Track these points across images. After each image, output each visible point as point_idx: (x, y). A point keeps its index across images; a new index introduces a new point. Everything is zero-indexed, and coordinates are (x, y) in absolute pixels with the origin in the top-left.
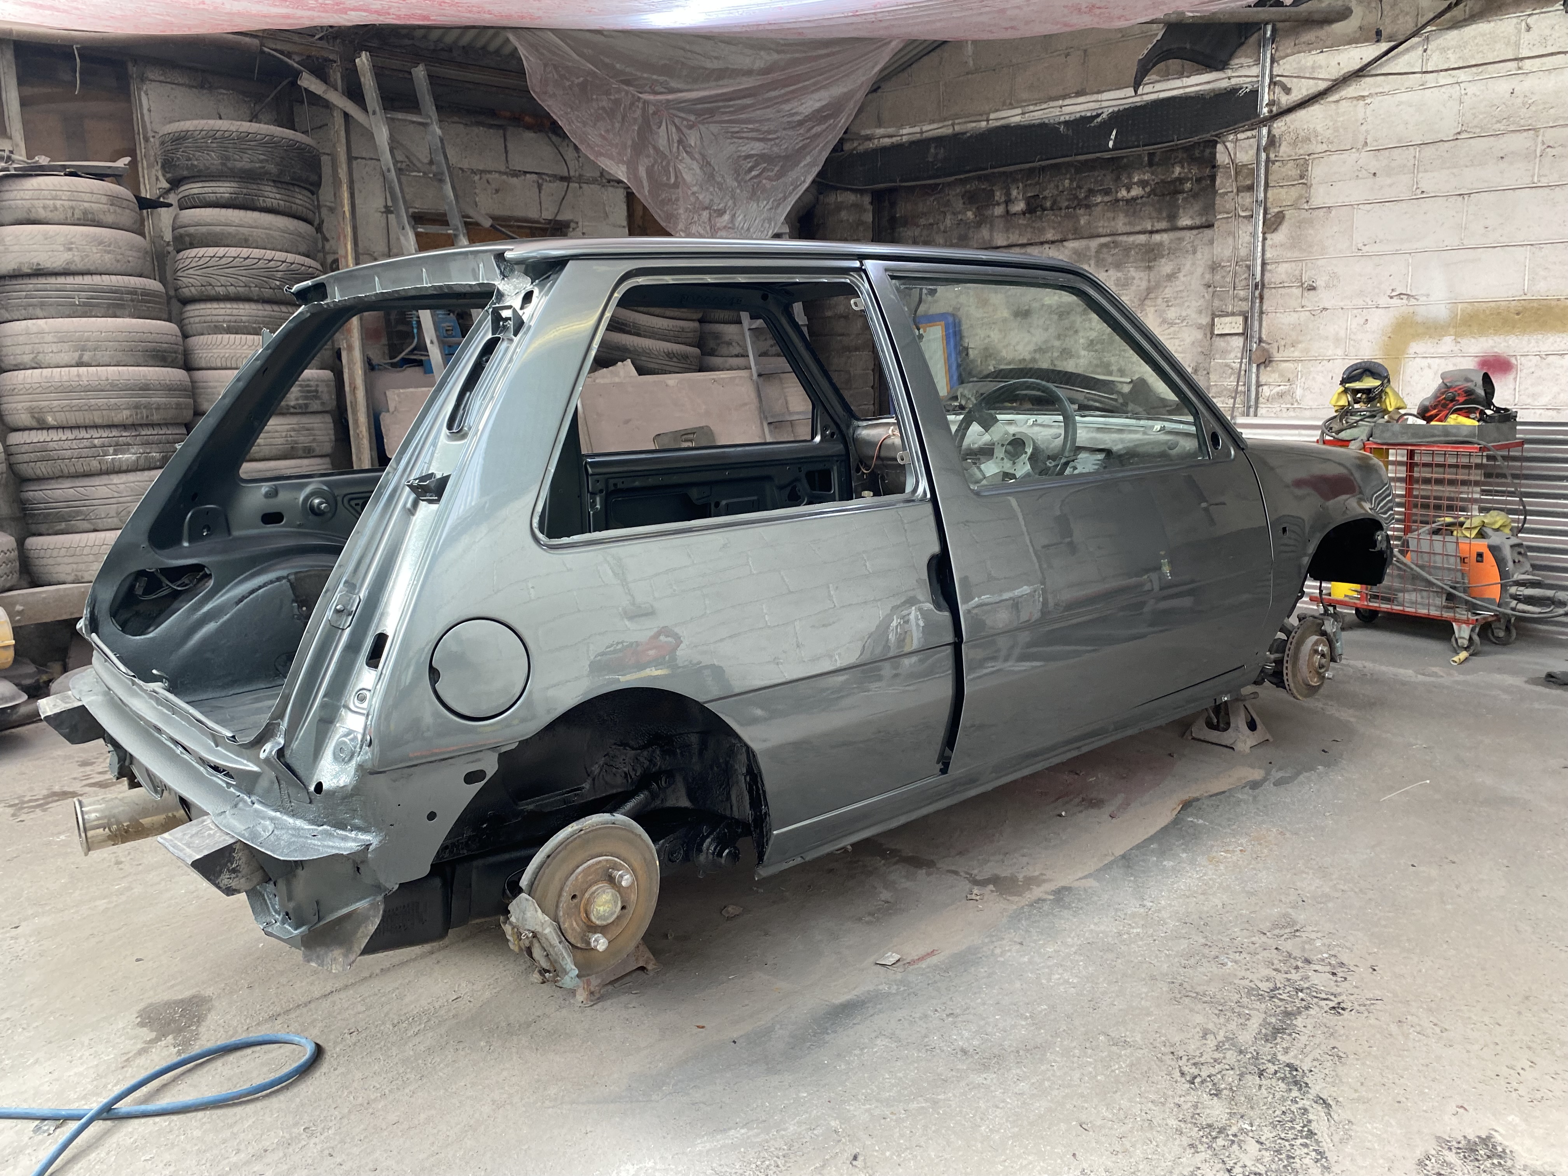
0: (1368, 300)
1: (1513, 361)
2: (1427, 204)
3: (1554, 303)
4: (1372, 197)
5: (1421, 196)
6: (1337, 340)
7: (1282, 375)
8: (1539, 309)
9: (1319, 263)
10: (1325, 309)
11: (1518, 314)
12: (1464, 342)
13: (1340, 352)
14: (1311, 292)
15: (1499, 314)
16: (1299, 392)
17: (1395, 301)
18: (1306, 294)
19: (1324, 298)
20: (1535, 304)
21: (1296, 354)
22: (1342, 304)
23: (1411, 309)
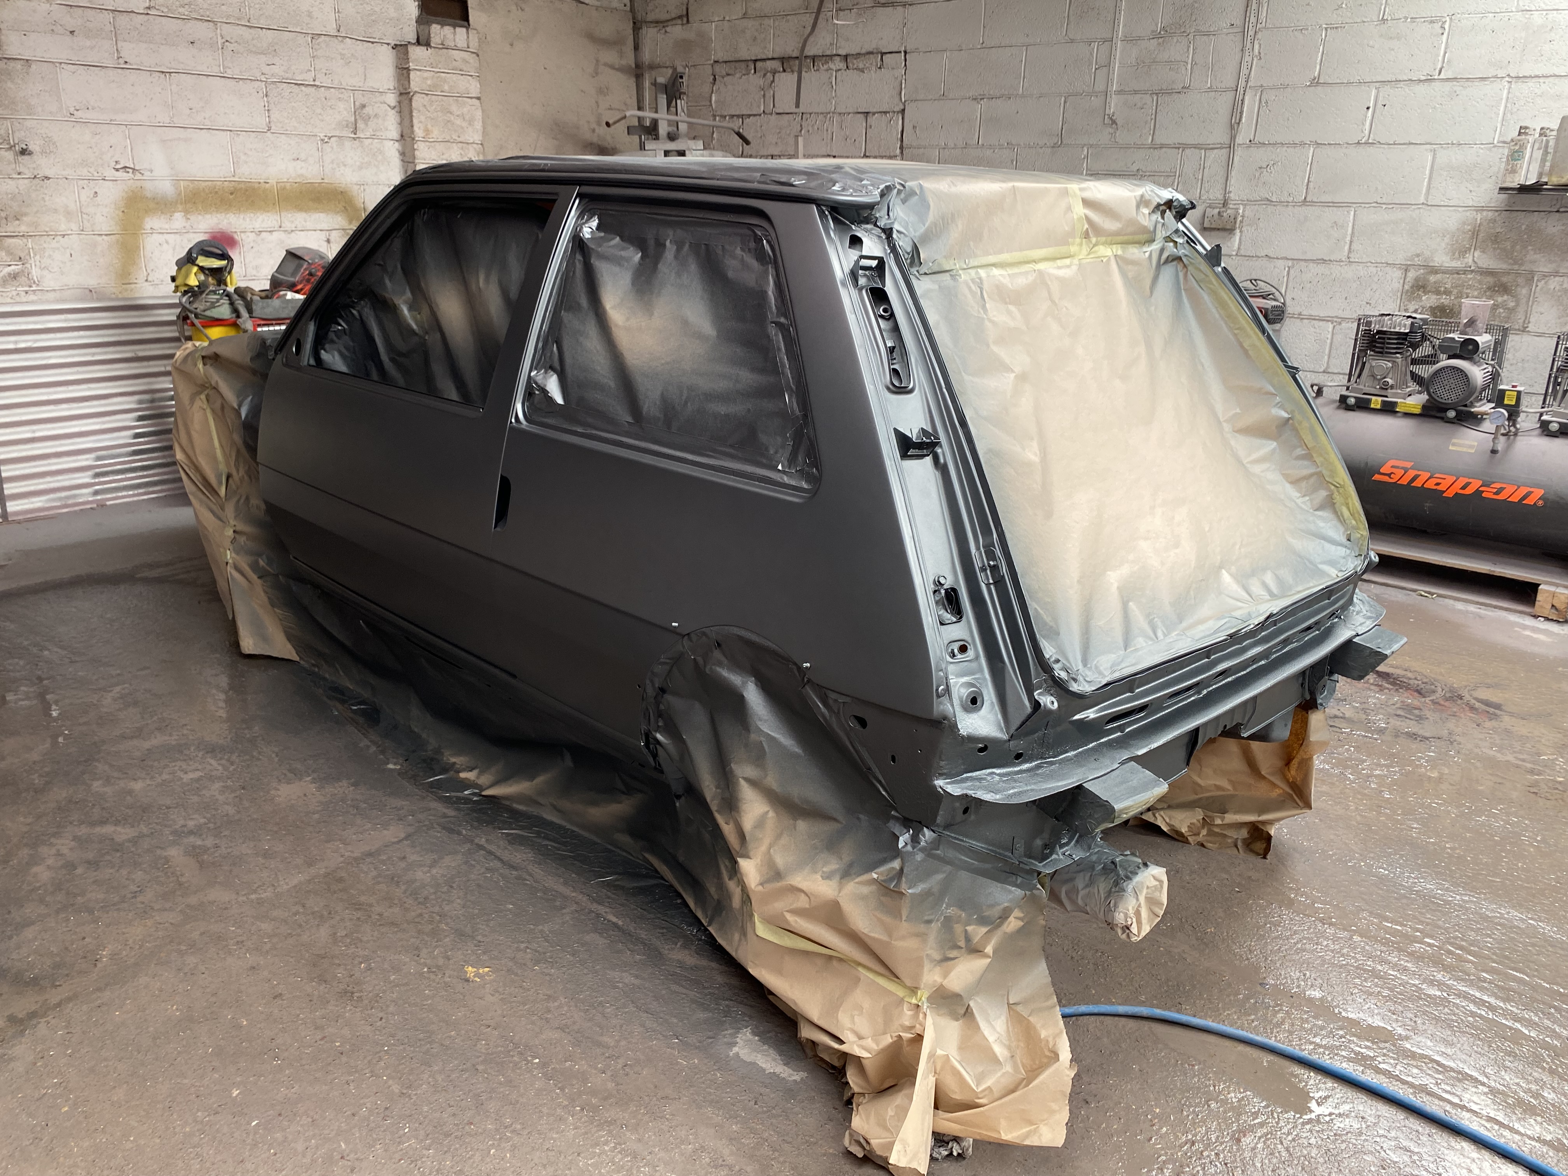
0: (91, 170)
1: (236, 237)
2: (132, 76)
3: (257, 185)
4: (75, 59)
5: (124, 66)
6: (68, 214)
7: (9, 253)
8: (247, 190)
9: (28, 124)
10: (48, 178)
11: (232, 194)
12: (193, 217)
13: (74, 227)
14: (26, 157)
15: (216, 192)
16: (35, 273)
17: (121, 174)
18: (20, 158)
19: (43, 165)
20: (242, 186)
21: (23, 228)
22: (65, 173)
23: (139, 184)
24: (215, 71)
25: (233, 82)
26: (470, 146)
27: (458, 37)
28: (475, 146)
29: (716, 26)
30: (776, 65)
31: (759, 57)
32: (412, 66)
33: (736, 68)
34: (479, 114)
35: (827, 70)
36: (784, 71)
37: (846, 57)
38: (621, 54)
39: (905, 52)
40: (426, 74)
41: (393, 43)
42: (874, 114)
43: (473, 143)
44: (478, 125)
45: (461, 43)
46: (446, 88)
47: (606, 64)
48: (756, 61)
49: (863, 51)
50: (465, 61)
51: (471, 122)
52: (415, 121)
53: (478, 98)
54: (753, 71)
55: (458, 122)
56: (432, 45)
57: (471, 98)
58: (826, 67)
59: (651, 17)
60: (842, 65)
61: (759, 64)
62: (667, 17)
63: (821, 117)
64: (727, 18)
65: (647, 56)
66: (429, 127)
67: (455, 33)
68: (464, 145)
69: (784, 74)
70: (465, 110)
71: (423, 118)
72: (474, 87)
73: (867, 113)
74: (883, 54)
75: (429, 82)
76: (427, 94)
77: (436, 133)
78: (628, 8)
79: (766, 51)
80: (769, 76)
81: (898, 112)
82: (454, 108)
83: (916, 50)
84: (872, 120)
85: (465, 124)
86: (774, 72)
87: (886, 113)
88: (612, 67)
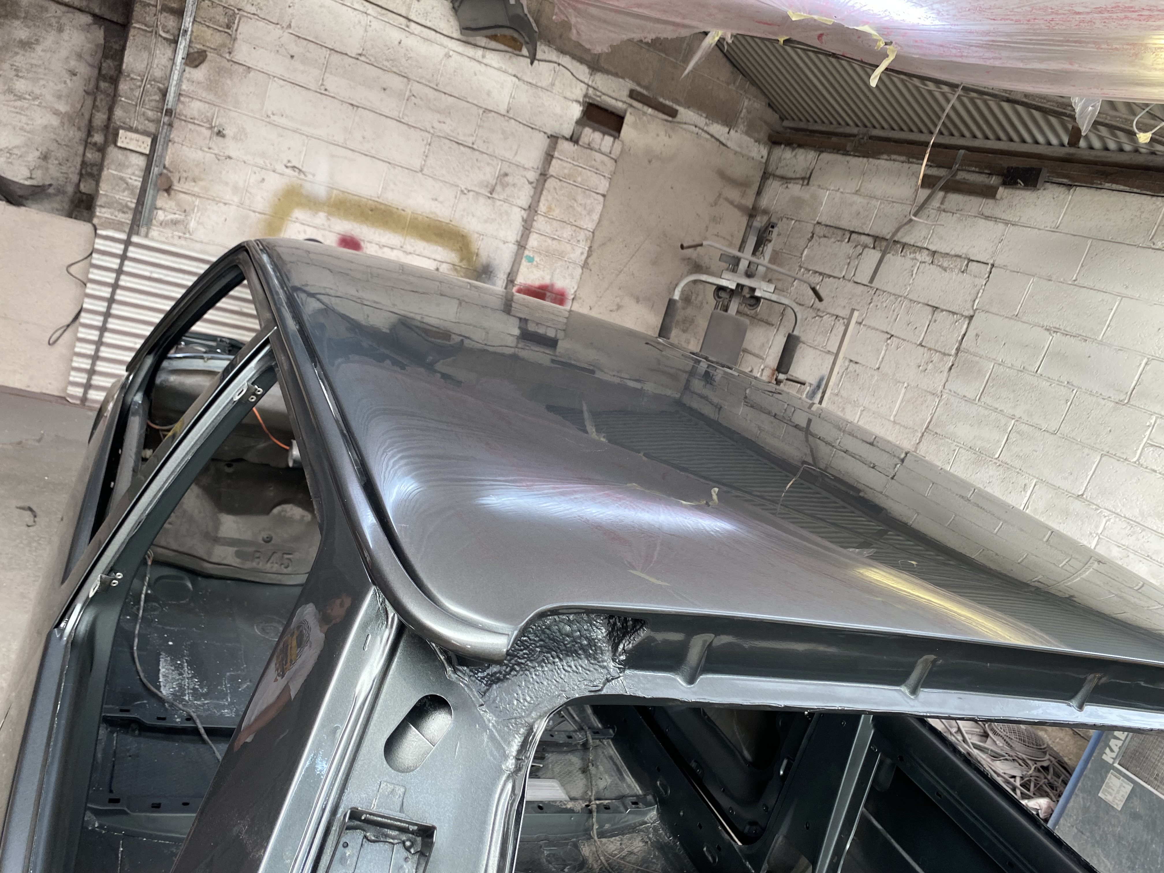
0: (267, 162)
1: (362, 244)
2: (327, 101)
3: (395, 210)
4: (286, 76)
5: (324, 92)
6: (236, 189)
7: (178, 205)
8: (385, 211)
9: (232, 114)
10: (230, 158)
11: (372, 210)
12: (333, 219)
13: (236, 199)
14: (220, 139)
15: (360, 206)
16: (192, 225)
17: (289, 171)
18: (215, 138)
19: (232, 148)
20: (383, 207)
21: (196, 189)
22: (245, 158)
23: (299, 182)
24: (395, 114)
25: (405, 127)
26: (582, 232)
27: (604, 143)
28: (586, 232)
29: (829, 194)
30: (869, 241)
31: (857, 230)
32: (556, 154)
33: (833, 233)
34: (599, 208)
35: (913, 259)
36: (874, 248)
37: (934, 253)
38: (744, 194)
39: (993, 265)
40: (565, 164)
41: (549, 133)
42: (942, 310)
43: (586, 229)
44: (596, 217)
45: (606, 148)
46: (579, 179)
47: (727, 199)
48: (852, 232)
49: (953, 253)
50: (603, 163)
51: (590, 212)
52: (543, 198)
53: (604, 196)
54: (847, 240)
55: (579, 209)
56: (580, 143)
57: (598, 193)
58: (912, 256)
59: (779, 172)
60: (928, 259)
61: (854, 236)
62: (793, 176)
63: (892, 297)
64: (841, 190)
65: (764, 202)
66: (553, 206)
67: (602, 140)
68: (578, 229)
69: (873, 251)
70: (589, 202)
71: (550, 198)
72: (603, 185)
73: (937, 308)
74: (970, 260)
75: (566, 171)
76: (560, 180)
77: (557, 213)
78: (764, 160)
79: (864, 227)
80: (859, 249)
81: (966, 317)
82: (580, 198)
83: (1004, 267)
84: (939, 316)
85: (584, 213)
86: (865, 246)
87: (954, 313)
88: (731, 203)
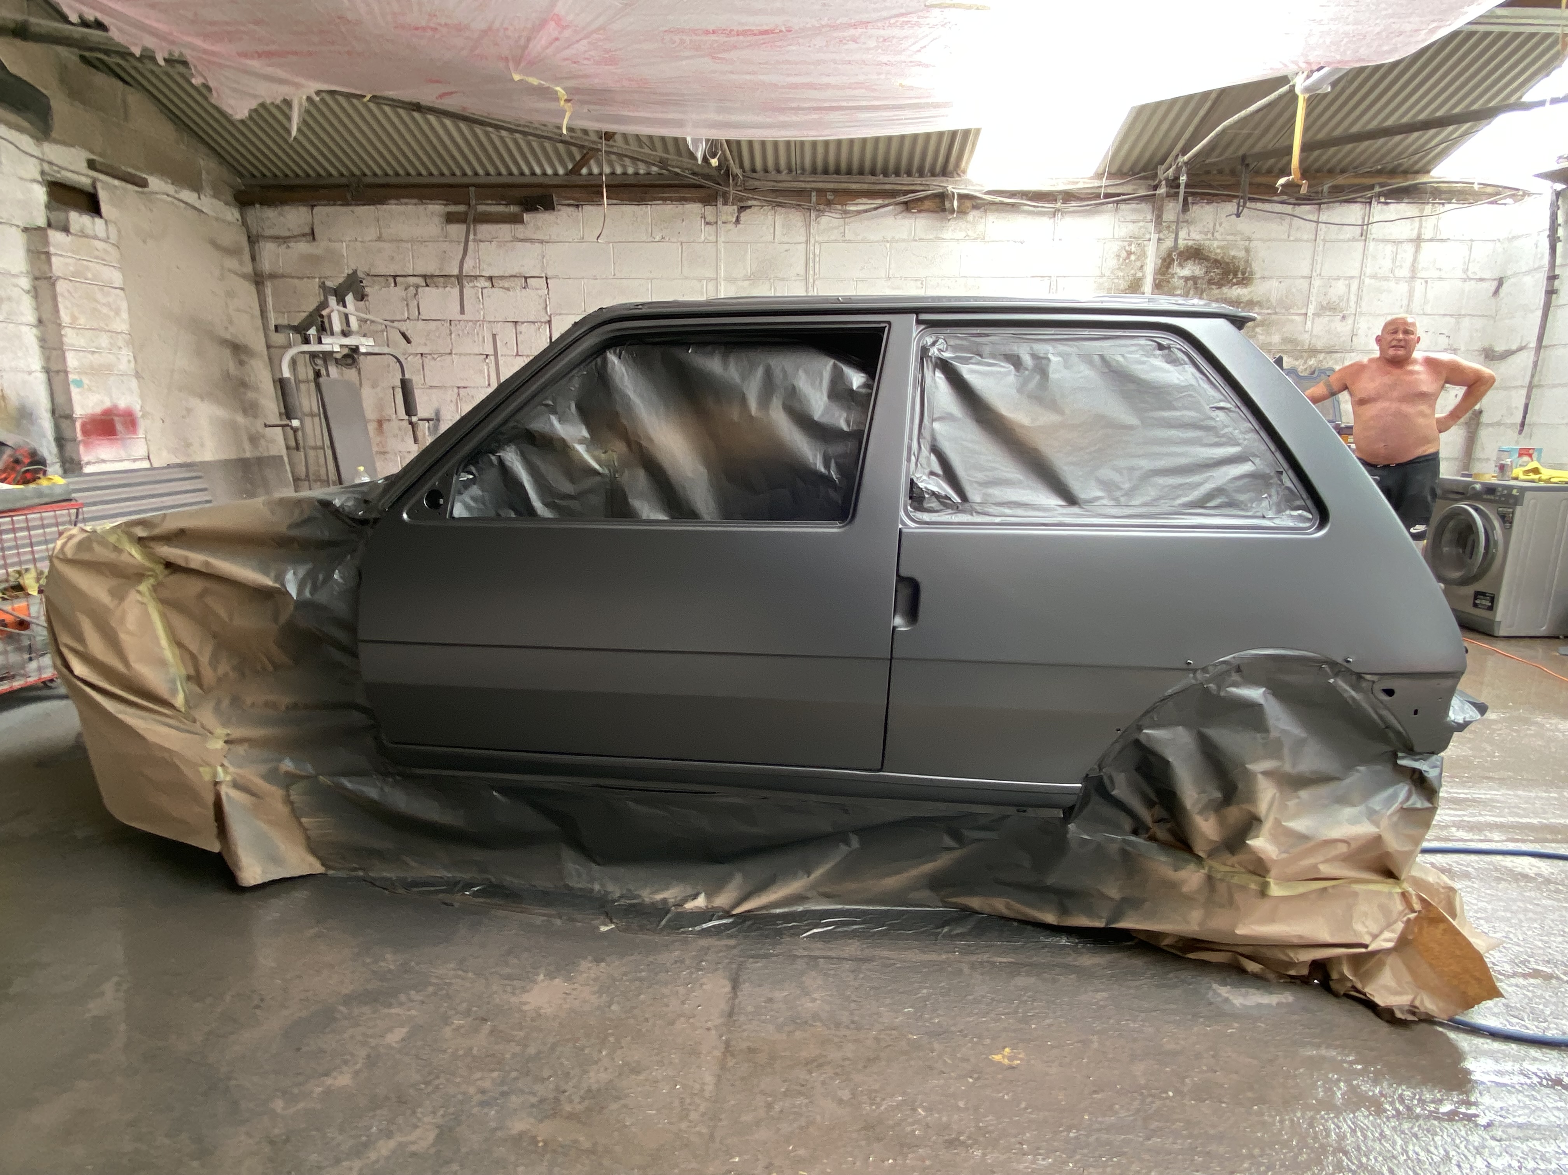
26: (119, 336)
27: (97, 228)
28: (124, 335)
29: (347, 246)
30: (420, 281)
31: (399, 273)
32: (52, 250)
33: (374, 281)
34: (124, 305)
35: (474, 287)
36: (427, 286)
37: (491, 278)
38: (241, 263)
39: (547, 278)
40: (67, 260)
41: (22, 225)
42: (523, 323)
43: (121, 333)
44: (125, 315)
45: (102, 234)
46: (90, 275)
47: (230, 270)
48: (395, 277)
49: (507, 274)
50: (105, 251)
51: (117, 312)
52: (61, 307)
53: (122, 289)
54: (393, 285)
55: (105, 310)
56: (72, 231)
57: (116, 288)
58: (471, 284)
59: (269, 232)
60: (488, 284)
61: (398, 279)
62: (287, 234)
63: (470, 324)
64: (359, 239)
65: (266, 266)
66: (77, 314)
67: (94, 223)
68: (114, 334)
69: (427, 288)
70: (111, 299)
71: (69, 305)
72: (117, 278)
73: (516, 322)
74: (526, 278)
75: (71, 268)
76: (71, 281)
77: (82, 321)
78: (240, 223)
79: (406, 269)
80: (412, 290)
81: (545, 323)
82: (99, 296)
83: (556, 277)
84: (522, 328)
85: (112, 314)
86: (417, 287)
87: (534, 323)
88: (236, 273)
